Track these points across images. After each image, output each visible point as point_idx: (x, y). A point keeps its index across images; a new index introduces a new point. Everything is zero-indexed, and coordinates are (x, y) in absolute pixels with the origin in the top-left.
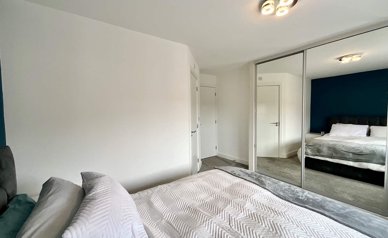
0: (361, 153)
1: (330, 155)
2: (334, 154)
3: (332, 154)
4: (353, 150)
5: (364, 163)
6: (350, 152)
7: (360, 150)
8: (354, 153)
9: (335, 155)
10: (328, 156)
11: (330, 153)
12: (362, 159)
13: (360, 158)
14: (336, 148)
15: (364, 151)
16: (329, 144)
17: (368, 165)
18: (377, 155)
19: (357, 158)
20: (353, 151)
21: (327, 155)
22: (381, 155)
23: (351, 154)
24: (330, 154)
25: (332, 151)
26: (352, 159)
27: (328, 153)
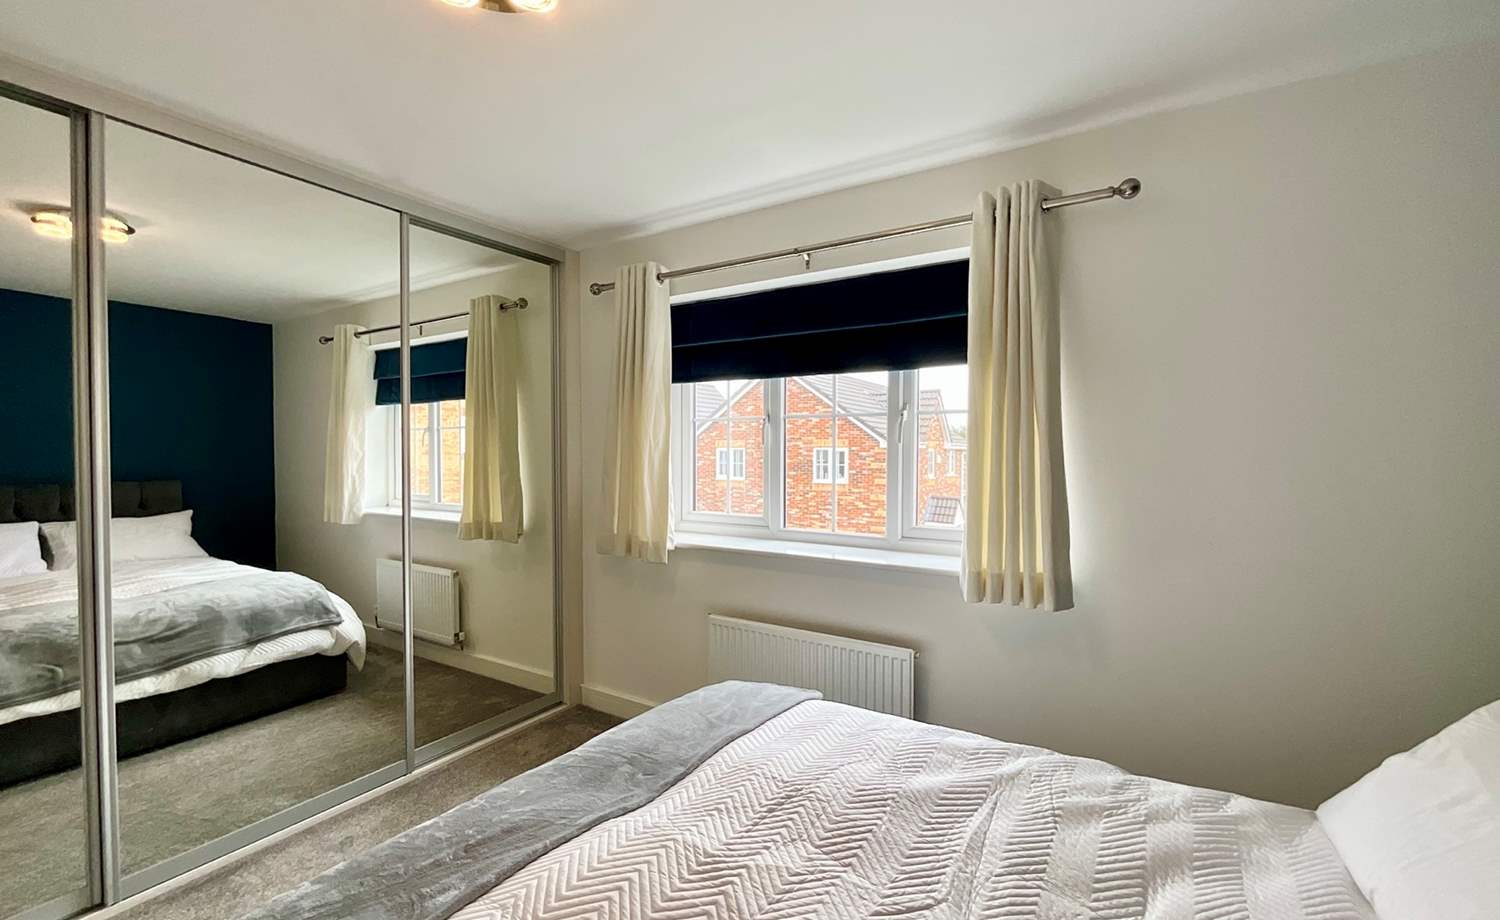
0: (172, 628)
1: (39, 685)
2: (60, 670)
3: (49, 675)
4: (138, 629)
5: (199, 662)
6: (132, 638)
7: (166, 621)
8: (143, 639)
9: (65, 673)
10: (33, 691)
11: (40, 672)
12: (187, 651)
13: (176, 649)
14: (59, 641)
15: (180, 620)
16: (11, 631)
17: (211, 664)
18: (227, 617)
19: (167, 654)
20: (142, 632)
21: (29, 687)
22: (236, 614)
23: (136, 649)
24: (39, 676)
25: (40, 662)
26: (149, 666)
27: (29, 679)
